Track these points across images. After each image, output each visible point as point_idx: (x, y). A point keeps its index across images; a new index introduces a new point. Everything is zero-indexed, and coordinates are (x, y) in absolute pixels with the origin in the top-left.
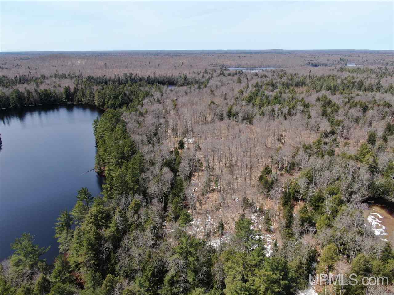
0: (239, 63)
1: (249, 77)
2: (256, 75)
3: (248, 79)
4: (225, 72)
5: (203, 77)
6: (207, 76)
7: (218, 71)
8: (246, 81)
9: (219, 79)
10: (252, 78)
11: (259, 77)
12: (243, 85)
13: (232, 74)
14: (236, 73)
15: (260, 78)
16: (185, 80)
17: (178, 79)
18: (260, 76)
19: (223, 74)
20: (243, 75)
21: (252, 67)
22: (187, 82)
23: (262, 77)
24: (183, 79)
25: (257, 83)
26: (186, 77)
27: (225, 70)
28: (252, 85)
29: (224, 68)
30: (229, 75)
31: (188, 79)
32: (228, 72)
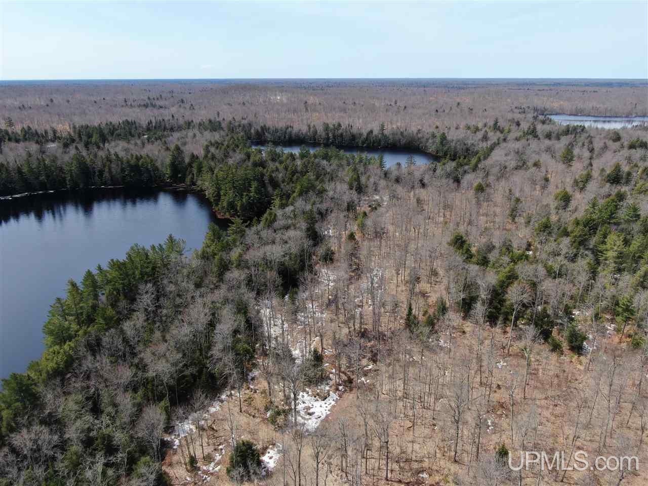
0: (580, 105)
1: (598, 145)
2: (617, 137)
3: (592, 150)
4: (539, 127)
5: (485, 138)
6: (494, 137)
7: (525, 126)
8: (587, 154)
9: (518, 145)
10: (605, 147)
11: (622, 147)
12: (578, 168)
13: (554, 135)
14: (567, 131)
15: (626, 149)
16: (441, 143)
17: (427, 140)
18: (626, 144)
19: (533, 133)
20: (584, 135)
21: (608, 115)
22: (445, 149)
23: (632, 147)
24: (438, 140)
25: (618, 168)
26: (444, 138)
27: (543, 122)
28: (603, 170)
29: (541, 117)
30: (548, 136)
31: (448, 142)
32: (547, 128)
